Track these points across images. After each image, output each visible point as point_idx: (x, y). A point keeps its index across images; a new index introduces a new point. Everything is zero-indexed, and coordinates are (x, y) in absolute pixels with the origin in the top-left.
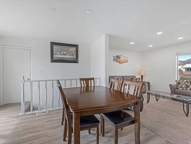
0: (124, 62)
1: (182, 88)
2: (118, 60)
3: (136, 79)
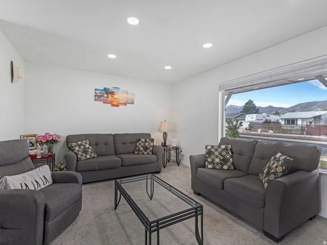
0: (125, 104)
1: (214, 164)
2: (108, 97)
3: (146, 140)
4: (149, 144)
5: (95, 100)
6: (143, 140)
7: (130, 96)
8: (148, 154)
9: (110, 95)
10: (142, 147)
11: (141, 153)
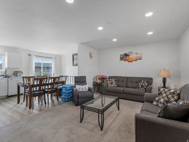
2: (126, 58)
3: (144, 81)
4: (145, 84)
5: (120, 60)
6: (143, 81)
7: (138, 55)
8: (143, 90)
9: (127, 57)
10: (141, 85)
11: (139, 89)
